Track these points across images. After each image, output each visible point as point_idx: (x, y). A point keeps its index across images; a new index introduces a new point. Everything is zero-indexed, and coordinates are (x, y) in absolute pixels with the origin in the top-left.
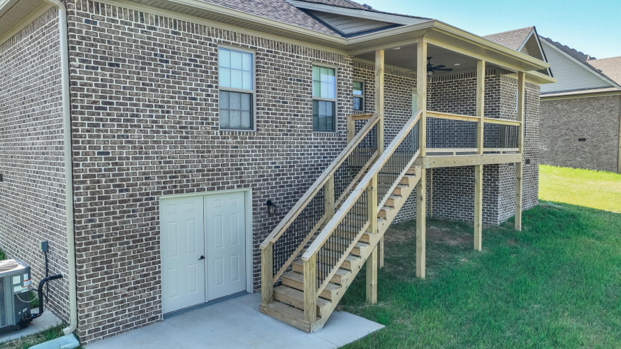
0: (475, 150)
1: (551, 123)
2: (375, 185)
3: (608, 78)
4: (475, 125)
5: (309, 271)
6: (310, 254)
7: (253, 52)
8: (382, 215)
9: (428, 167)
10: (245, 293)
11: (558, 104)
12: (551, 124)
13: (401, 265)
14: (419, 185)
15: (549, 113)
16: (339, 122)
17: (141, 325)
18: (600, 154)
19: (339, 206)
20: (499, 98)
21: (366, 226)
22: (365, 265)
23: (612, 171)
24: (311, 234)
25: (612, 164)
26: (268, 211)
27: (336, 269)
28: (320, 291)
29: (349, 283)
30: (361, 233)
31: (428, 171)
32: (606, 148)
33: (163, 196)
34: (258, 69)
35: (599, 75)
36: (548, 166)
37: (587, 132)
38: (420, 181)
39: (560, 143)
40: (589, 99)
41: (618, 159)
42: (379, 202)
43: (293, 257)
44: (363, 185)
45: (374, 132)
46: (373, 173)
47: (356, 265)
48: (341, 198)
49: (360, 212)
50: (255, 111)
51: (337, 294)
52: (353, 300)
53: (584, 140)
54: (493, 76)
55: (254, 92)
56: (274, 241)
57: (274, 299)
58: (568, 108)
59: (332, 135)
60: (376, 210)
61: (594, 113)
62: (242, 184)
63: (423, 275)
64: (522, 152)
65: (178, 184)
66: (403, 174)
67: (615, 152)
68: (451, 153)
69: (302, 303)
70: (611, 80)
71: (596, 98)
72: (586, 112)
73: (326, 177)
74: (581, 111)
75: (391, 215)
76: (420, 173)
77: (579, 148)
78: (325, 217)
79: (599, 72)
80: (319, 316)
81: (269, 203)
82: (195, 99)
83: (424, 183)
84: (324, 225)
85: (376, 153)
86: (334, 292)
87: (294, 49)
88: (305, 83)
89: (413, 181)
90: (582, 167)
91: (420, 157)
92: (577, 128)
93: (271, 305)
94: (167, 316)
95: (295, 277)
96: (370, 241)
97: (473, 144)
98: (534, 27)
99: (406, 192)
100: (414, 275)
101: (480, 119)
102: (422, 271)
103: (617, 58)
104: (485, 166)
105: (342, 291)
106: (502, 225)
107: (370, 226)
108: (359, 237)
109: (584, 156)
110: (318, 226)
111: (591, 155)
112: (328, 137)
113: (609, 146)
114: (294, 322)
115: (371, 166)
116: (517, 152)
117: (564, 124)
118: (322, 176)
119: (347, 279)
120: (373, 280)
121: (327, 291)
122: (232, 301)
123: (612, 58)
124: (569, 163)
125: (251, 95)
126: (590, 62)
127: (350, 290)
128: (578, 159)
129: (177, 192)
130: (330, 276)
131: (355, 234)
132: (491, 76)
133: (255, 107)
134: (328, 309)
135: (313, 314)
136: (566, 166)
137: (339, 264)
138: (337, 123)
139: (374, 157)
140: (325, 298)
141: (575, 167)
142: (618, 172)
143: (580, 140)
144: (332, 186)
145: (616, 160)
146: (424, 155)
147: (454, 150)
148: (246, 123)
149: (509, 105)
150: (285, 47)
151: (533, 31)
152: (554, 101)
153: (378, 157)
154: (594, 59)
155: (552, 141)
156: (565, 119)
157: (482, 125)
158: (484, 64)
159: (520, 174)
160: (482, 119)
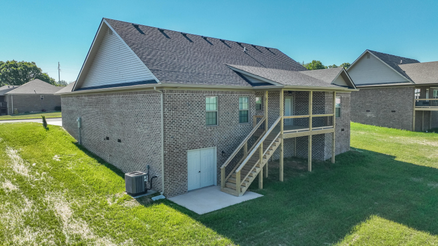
0: (308, 129)
1: (376, 101)
2: (262, 146)
4: (308, 118)
5: (238, 176)
6: (238, 171)
7: (217, 96)
8: (265, 157)
9: (284, 138)
10: (214, 185)
11: (381, 90)
13: (275, 176)
14: (280, 145)
15: (376, 95)
17: (182, 193)
18: (403, 120)
19: (249, 154)
20: (325, 102)
21: (259, 161)
22: (258, 175)
23: (409, 130)
24: (238, 164)
25: (409, 126)
26: (223, 155)
27: (247, 176)
28: (242, 183)
29: (252, 181)
30: (257, 164)
31: (285, 140)
32: (406, 117)
33: (188, 150)
34: (219, 102)
35: (402, 75)
36: (374, 126)
37: (396, 107)
38: (281, 144)
39: (381, 113)
42: (263, 152)
43: (232, 172)
44: (257, 146)
45: (264, 124)
46: (261, 142)
47: (255, 175)
48: (250, 150)
49: (257, 156)
50: (218, 118)
51: (248, 185)
52: (254, 187)
53: (394, 111)
55: (217, 111)
56: (226, 166)
57: (226, 187)
58: (386, 93)
59: (248, 124)
60: (262, 155)
61: (400, 96)
62: (213, 145)
63: (282, 180)
64: (335, 127)
65: (194, 146)
66: (273, 141)
67: (411, 119)
68: (296, 132)
69: (236, 187)
70: (408, 78)
71: (401, 88)
72: (395, 95)
73: (244, 142)
74: (393, 95)
75: (268, 157)
76: (281, 141)
77: (392, 116)
78: (244, 157)
79: (403, 73)
80: (241, 191)
81: (223, 152)
82: (198, 116)
83: (282, 144)
84: (243, 160)
85: (264, 132)
86: (246, 184)
87: (232, 93)
88: (236, 105)
89: (278, 144)
90: (393, 127)
91: (281, 134)
92: (391, 104)
93: (225, 189)
94: (189, 191)
95: (233, 179)
96: (260, 166)
97: (308, 126)
99: (274, 148)
100: (279, 180)
102: (282, 179)
104: (313, 136)
105: (249, 184)
106: (326, 160)
107: (260, 161)
108: (256, 165)
109: (394, 121)
110: (241, 161)
111: (398, 121)
112: (245, 125)
113: (408, 115)
114: (233, 194)
115: (262, 137)
116: (332, 128)
117: (384, 102)
118: (243, 142)
119: (252, 180)
120: (261, 181)
121: (244, 183)
122: (210, 188)
124: (386, 125)
125: (216, 112)
126: (400, 66)
127: (252, 184)
128: (391, 122)
129: (193, 149)
130: (245, 178)
131: (255, 164)
132: (321, 92)
133: (218, 116)
134: (244, 189)
135: (239, 191)
137: (248, 174)
138: (249, 119)
139: (263, 133)
140: (243, 186)
141: (390, 127)
142: (412, 131)
143: (392, 111)
144: (246, 146)
145: (411, 124)
146: (282, 133)
148: (214, 122)
149: (330, 105)
150: (229, 93)
151: (343, 69)
152: (378, 89)
153: (265, 133)
155: (377, 112)
156: (384, 99)
157: (311, 118)
158: (312, 93)
159: (333, 137)
160: (311, 116)
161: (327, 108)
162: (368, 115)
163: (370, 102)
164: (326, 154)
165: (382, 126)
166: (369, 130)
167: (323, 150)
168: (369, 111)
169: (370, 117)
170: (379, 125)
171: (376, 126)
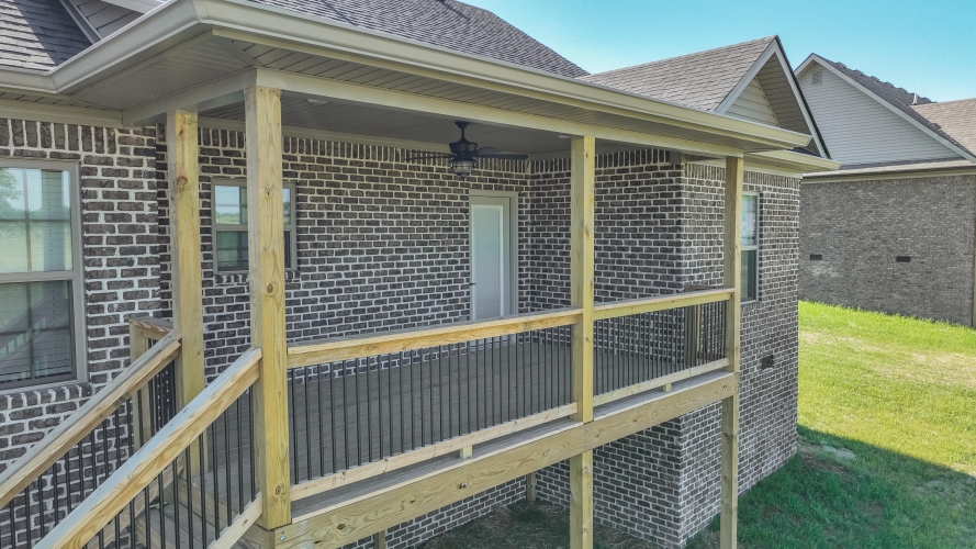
0: (567, 410)
1: (844, 224)
3: (952, 141)
11: (858, 188)
12: (845, 228)
15: (842, 206)
16: (91, 345)
18: (937, 287)
20: (679, 222)
23: (962, 323)
25: (961, 309)
32: (948, 277)
35: (935, 135)
36: (838, 309)
37: (913, 244)
39: (861, 264)
40: (916, 180)
41: (972, 298)
53: (907, 259)
54: (664, 164)
58: (877, 197)
61: (927, 208)
64: (737, 368)
67: (968, 285)
70: (958, 145)
71: (929, 179)
72: (910, 205)
74: (901, 203)
77: (897, 274)
79: (936, 128)
90: (905, 313)
92: (893, 235)
98: (777, 39)
101: (580, 316)
103: (970, 101)
106: (690, 545)
109: (906, 290)
111: (921, 290)
113: (955, 273)
116: (724, 369)
117: (870, 227)
123: (961, 102)
124: (879, 303)
126: (919, 109)
128: (895, 296)
132: (659, 164)
136: (874, 309)
138: (82, 351)
141: (890, 313)
142: (974, 326)
143: (899, 259)
145: (968, 301)
147: (464, 443)
149: (709, 237)
151: (775, 49)
152: (850, 183)
154: (925, 101)
155: (846, 259)
156: (871, 218)
157: (588, 331)
158: (589, 148)
159: (731, 425)
160: (588, 312)
161: (692, 255)
162: (817, 269)
163: (821, 228)
164: (686, 511)
165: (864, 309)
166: (829, 326)
167: (673, 490)
168: (819, 257)
169: (821, 276)
170: (852, 303)
171: (846, 306)
